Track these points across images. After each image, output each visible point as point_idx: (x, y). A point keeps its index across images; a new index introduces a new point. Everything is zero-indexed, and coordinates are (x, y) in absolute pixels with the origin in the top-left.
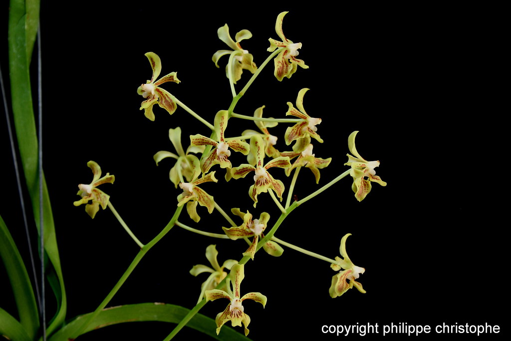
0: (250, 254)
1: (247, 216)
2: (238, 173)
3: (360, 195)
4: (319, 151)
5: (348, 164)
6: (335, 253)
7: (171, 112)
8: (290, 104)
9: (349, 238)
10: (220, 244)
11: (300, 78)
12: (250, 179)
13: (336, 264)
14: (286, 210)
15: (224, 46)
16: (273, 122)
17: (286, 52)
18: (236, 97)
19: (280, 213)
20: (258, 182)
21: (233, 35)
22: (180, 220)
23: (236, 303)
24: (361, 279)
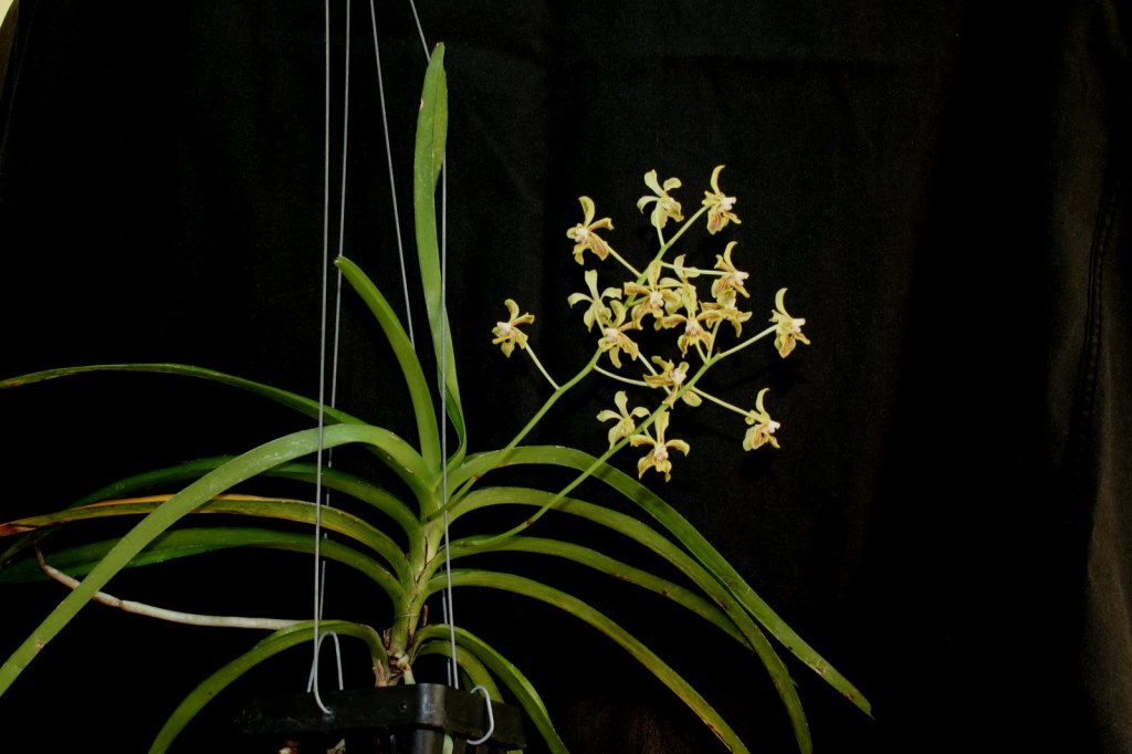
0: (670, 402)
1: (669, 366)
2: (667, 323)
3: (783, 352)
4: (742, 304)
5: (773, 320)
6: (751, 406)
7: (603, 258)
8: (719, 257)
9: (766, 394)
10: (630, 390)
11: (729, 232)
12: (681, 327)
13: (751, 416)
14: (708, 361)
15: (651, 193)
16: (695, 272)
17: (720, 206)
18: (664, 247)
19: (701, 363)
20: (689, 334)
21: (661, 182)
22: (599, 364)
23: (660, 449)
24: (776, 434)
